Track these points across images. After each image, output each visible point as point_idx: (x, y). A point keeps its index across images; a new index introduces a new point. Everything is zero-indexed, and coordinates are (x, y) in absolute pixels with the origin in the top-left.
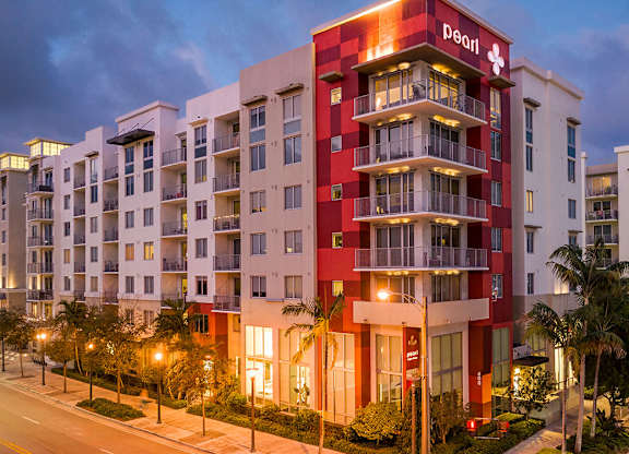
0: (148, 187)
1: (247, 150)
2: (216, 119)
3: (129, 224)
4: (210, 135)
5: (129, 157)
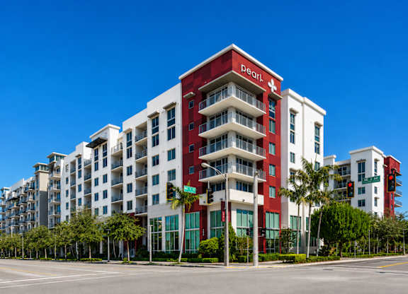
0: (105, 164)
1: (151, 138)
2: (136, 128)
3: (97, 184)
4: (134, 134)
5: (96, 153)
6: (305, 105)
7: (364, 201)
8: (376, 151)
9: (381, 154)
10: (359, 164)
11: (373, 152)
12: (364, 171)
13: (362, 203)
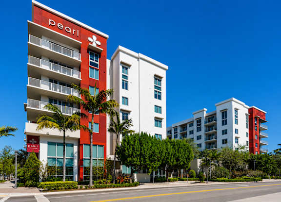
6: (140, 60)
7: (226, 140)
8: (236, 102)
9: (243, 105)
10: (223, 113)
11: (233, 102)
12: (226, 117)
13: (225, 141)
